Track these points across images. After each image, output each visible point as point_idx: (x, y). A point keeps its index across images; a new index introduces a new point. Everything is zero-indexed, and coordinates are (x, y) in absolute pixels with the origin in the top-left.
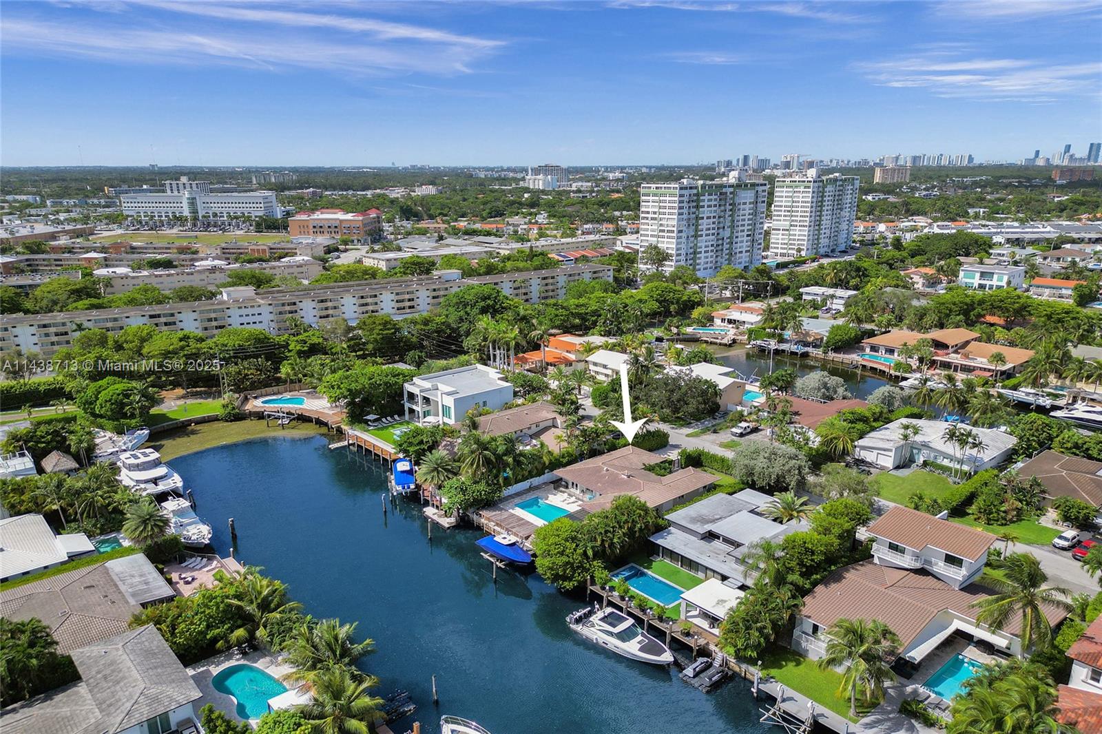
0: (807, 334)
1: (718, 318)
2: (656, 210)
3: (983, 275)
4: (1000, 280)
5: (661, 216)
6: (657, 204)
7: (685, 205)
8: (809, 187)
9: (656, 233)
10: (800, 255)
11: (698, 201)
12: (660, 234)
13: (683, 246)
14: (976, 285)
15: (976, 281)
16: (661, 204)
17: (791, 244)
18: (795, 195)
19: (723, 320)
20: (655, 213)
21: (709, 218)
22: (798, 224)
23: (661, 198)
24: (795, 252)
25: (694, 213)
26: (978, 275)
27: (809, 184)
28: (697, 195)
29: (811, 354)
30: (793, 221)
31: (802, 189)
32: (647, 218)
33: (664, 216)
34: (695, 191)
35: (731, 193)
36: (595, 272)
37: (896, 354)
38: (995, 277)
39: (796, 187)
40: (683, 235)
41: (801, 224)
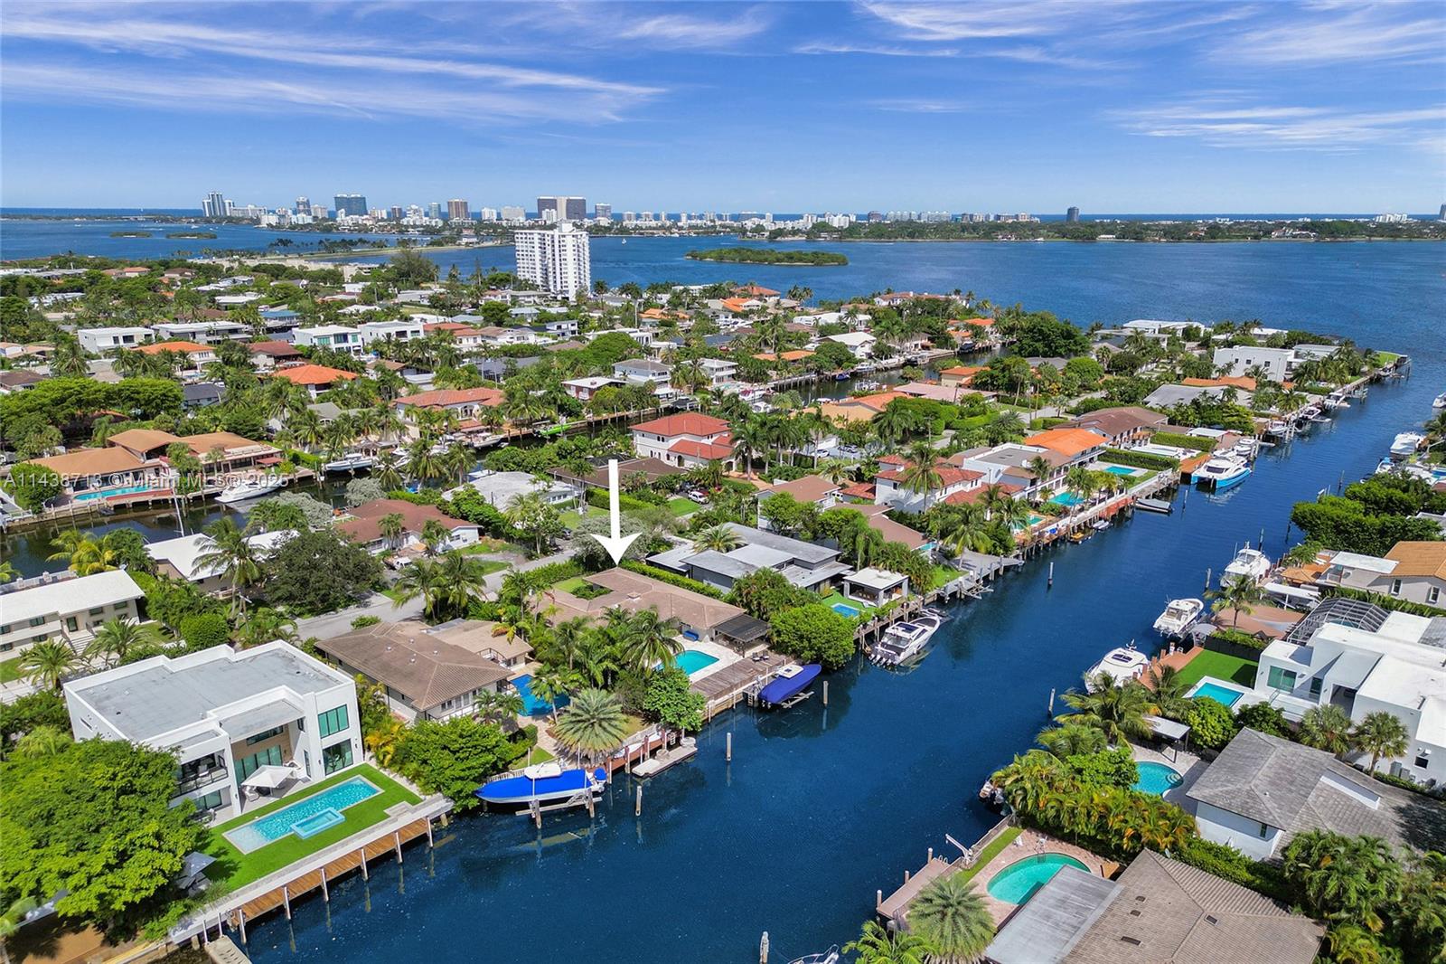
29: (10, 525)
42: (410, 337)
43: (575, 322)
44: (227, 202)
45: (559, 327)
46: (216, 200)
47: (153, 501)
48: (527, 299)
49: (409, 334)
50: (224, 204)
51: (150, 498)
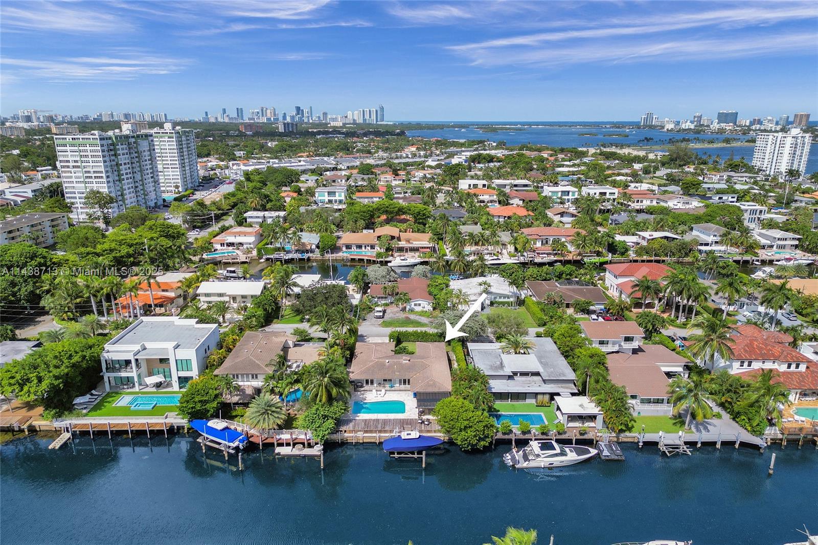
0: (304, 244)
1: (216, 243)
2: (78, 159)
3: (329, 193)
4: (340, 196)
5: (83, 164)
6: (77, 153)
7: (106, 153)
8: (172, 138)
9: (82, 180)
10: (178, 191)
11: (115, 150)
12: (86, 180)
13: (112, 189)
14: (327, 200)
15: (326, 198)
16: (81, 154)
17: (167, 183)
18: (161, 143)
19: (222, 245)
20: (75, 161)
21: (125, 164)
22: (170, 167)
23: (80, 148)
24: (173, 189)
25: (114, 161)
26: (326, 194)
27: (171, 135)
28: (113, 144)
29: (311, 258)
30: (164, 164)
31: (166, 139)
32: (68, 167)
33: (88, 164)
34: (110, 142)
35: (134, 143)
36: (52, 220)
37: (363, 248)
38: (337, 194)
39: (161, 137)
40: (111, 179)
41: (172, 166)
42: (608, 196)
43: (736, 196)
44: (654, 117)
45: (720, 198)
46: (650, 116)
47: (367, 260)
48: (740, 179)
49: (608, 194)
50: (653, 118)
51: (366, 258)
